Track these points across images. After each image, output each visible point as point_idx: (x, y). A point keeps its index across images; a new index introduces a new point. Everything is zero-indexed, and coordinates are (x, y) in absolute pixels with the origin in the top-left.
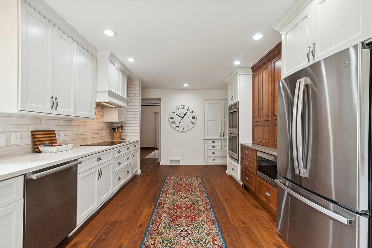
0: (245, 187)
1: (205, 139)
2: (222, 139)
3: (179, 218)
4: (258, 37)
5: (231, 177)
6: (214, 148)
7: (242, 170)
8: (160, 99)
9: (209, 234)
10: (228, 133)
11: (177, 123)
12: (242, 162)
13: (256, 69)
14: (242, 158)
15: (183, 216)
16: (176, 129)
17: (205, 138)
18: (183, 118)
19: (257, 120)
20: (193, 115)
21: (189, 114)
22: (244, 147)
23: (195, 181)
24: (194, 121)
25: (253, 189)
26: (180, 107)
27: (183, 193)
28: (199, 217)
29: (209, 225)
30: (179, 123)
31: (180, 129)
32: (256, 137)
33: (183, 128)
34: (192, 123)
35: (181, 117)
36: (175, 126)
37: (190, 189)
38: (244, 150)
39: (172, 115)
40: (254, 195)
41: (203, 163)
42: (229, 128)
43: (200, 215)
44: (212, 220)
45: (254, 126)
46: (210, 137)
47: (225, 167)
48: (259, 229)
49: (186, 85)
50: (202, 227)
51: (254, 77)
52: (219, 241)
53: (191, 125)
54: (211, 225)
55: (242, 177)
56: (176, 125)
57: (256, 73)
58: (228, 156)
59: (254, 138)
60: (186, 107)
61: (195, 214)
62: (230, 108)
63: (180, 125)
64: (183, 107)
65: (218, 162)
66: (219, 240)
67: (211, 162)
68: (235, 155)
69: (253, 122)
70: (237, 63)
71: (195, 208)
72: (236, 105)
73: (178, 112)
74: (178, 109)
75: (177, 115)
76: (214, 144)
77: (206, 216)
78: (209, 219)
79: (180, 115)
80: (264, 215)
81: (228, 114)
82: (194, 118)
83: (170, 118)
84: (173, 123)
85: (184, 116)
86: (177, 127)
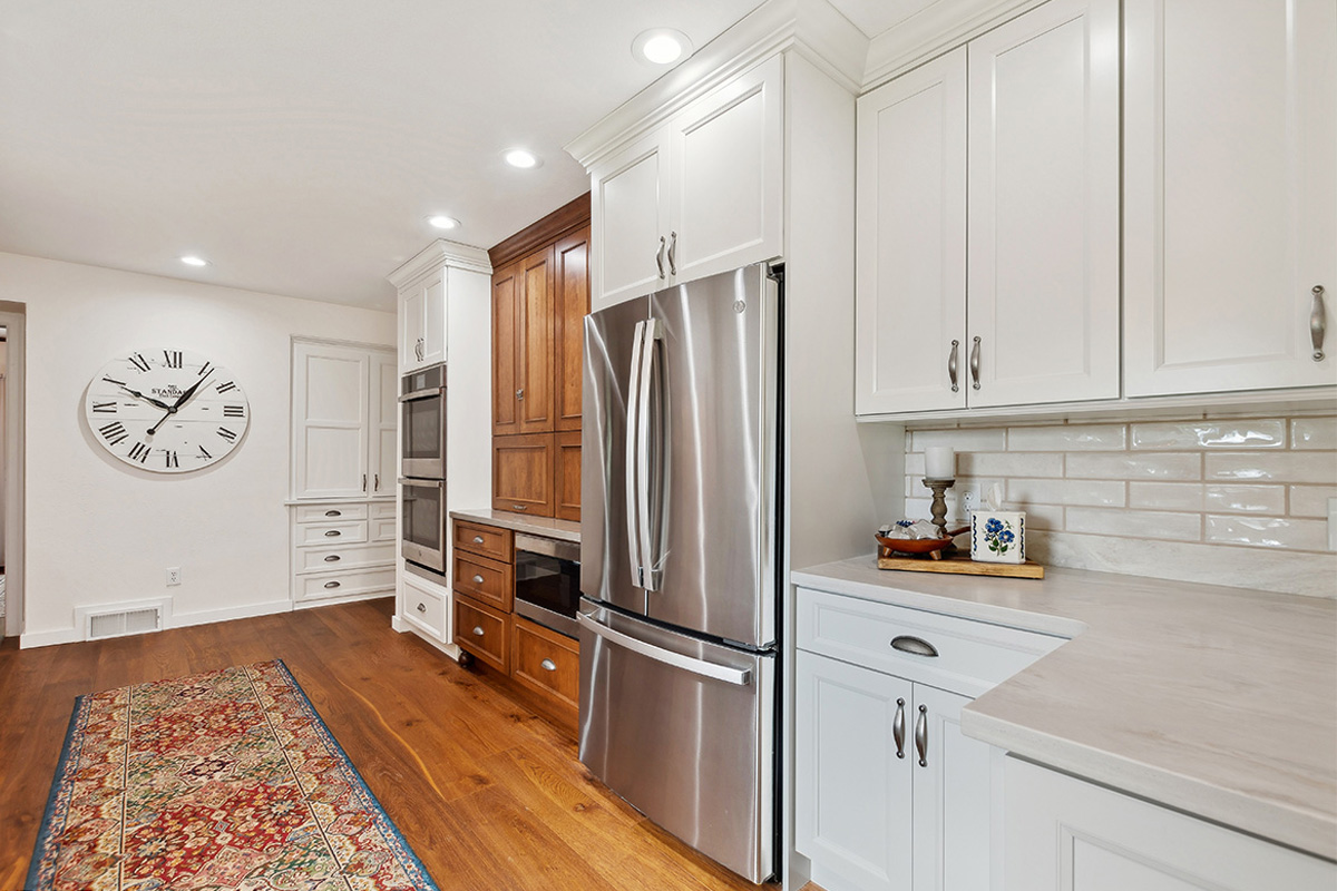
0: (470, 663)
1: (290, 505)
2: (370, 498)
3: (200, 860)
4: (521, 159)
5: (413, 640)
6: (335, 539)
7: (458, 606)
8: (20, 308)
9: (360, 865)
10: (399, 475)
11: (136, 434)
12: (457, 579)
13: (505, 259)
14: (458, 563)
15: (220, 847)
16: (130, 461)
17: (294, 500)
18: (173, 410)
19: (510, 430)
20: (230, 398)
21: (207, 394)
22: (463, 525)
23: (255, 685)
24: (234, 424)
25: (497, 662)
26: (155, 357)
27: (201, 750)
28: (300, 823)
29: (351, 837)
30: (151, 432)
31: (156, 462)
32: (504, 488)
33: (171, 459)
34: (225, 434)
35: (163, 406)
36: (122, 450)
37: (236, 723)
38: (466, 534)
39: (110, 393)
40: (504, 682)
41: (284, 605)
42: (404, 457)
43: (304, 814)
44: (364, 813)
45: (497, 452)
46: (314, 492)
47: (385, 606)
48: (529, 781)
49: (193, 261)
50: (319, 854)
51: (497, 283)
52: (403, 873)
53: (220, 447)
54: (360, 833)
55: (458, 631)
56: (128, 444)
57: (506, 273)
58: (401, 562)
59: (497, 491)
60: (193, 361)
61: (282, 816)
62: (410, 382)
63: (156, 443)
64: (176, 360)
65: (354, 591)
66: (401, 871)
67: (319, 597)
68: (430, 556)
69: (495, 436)
70: (442, 222)
71: (275, 794)
72: (436, 375)
73: (145, 383)
74: (142, 364)
75: (138, 394)
76: (333, 523)
77: (331, 808)
78: (349, 812)
79: (156, 397)
80: (537, 735)
81: (400, 405)
82: (233, 411)
83: (89, 408)
84: (114, 432)
85: (179, 403)
86: (138, 451)
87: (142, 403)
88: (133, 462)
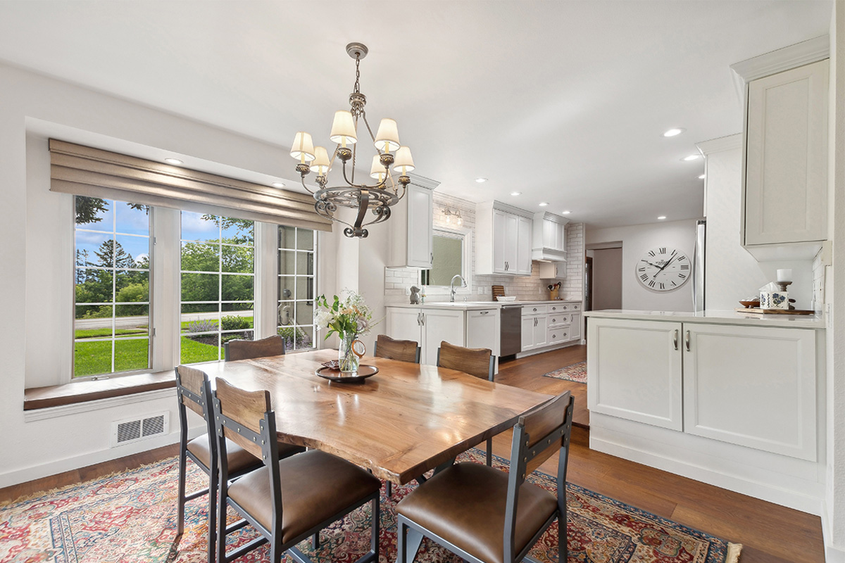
8: (622, 242)
11: (651, 278)
16: (649, 286)
18: (662, 269)
20: (684, 262)
21: (675, 262)
24: (685, 272)
26: (657, 251)
30: (656, 277)
31: (657, 287)
33: (662, 286)
34: (682, 276)
35: (660, 268)
36: (647, 283)
39: (644, 265)
53: (680, 281)
56: (649, 281)
60: (669, 251)
63: (657, 280)
64: (663, 251)
73: (654, 260)
74: (653, 254)
75: (651, 264)
79: (657, 265)
83: (638, 270)
84: (645, 277)
85: (664, 267)
86: (652, 283)
87: (652, 267)
88: (651, 287)
